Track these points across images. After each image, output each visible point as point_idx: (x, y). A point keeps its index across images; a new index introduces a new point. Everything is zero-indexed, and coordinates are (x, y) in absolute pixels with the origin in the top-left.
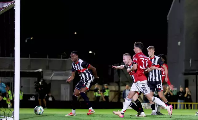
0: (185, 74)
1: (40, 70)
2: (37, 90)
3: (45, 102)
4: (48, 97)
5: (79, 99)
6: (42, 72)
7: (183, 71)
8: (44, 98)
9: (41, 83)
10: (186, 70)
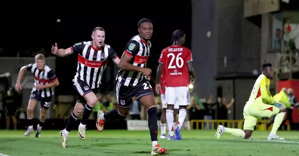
0: (218, 79)
1: (7, 75)
2: (4, 104)
3: (15, 120)
4: (19, 113)
5: (64, 116)
6: (10, 77)
7: (215, 74)
8: (14, 114)
9: (11, 93)
10: (219, 73)
